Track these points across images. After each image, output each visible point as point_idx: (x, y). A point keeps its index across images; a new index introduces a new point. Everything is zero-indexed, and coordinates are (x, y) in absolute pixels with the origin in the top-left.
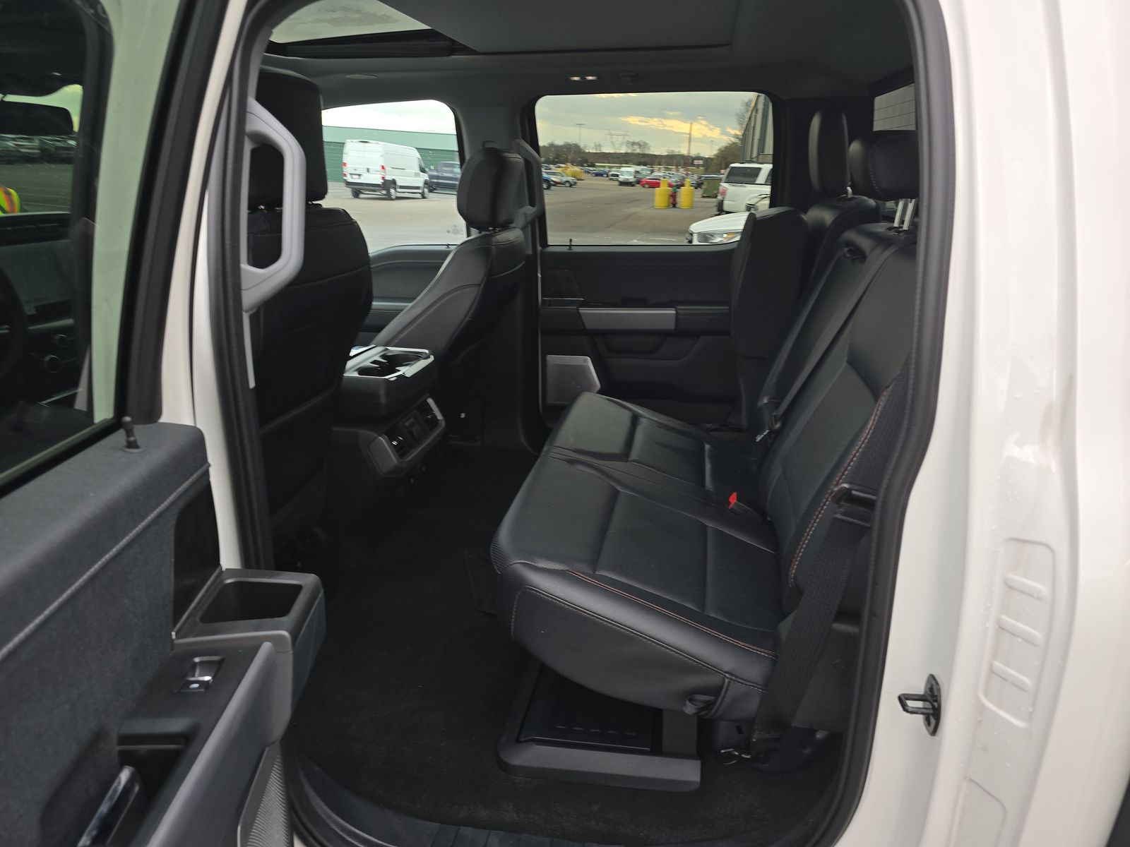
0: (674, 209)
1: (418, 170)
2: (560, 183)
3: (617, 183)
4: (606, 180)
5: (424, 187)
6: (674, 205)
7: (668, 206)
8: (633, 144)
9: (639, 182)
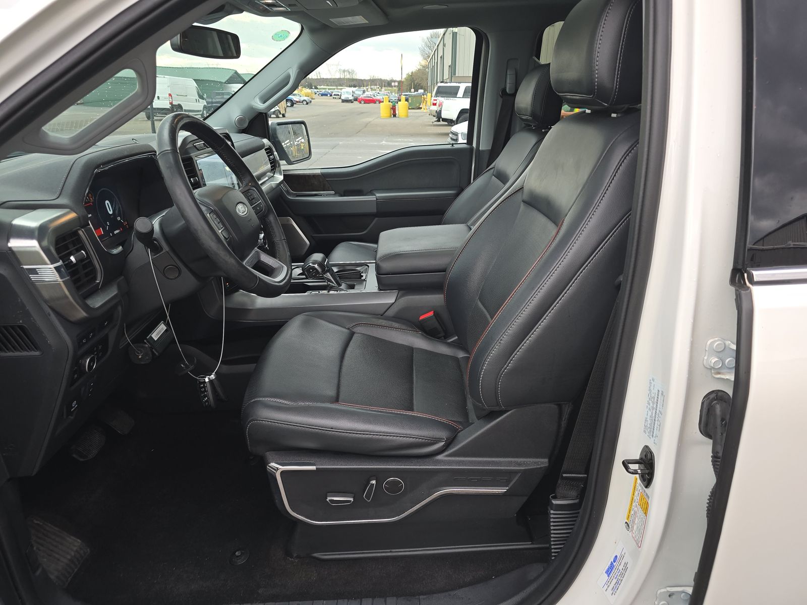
0: (395, 118)
1: (197, 98)
2: (300, 102)
3: (340, 101)
4: (331, 99)
5: (203, 110)
6: (395, 116)
7: (391, 116)
8: (344, 71)
9: (356, 99)
